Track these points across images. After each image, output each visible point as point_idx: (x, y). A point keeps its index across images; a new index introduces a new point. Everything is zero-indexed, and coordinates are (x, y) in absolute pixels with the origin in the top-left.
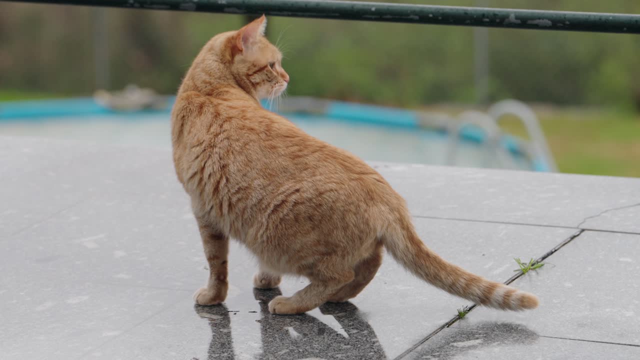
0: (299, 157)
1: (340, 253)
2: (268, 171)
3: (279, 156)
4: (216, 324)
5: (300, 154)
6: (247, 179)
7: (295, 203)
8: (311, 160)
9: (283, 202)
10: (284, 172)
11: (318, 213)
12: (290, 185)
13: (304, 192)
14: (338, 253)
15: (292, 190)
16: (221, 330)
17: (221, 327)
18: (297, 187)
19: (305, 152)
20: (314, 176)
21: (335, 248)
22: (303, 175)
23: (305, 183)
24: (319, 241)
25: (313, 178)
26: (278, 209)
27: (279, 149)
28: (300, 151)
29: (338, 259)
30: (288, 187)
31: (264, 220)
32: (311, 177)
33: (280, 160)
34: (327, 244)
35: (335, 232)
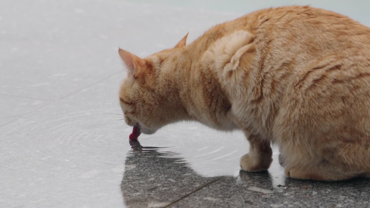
0: (345, 34)
1: (364, 143)
2: (312, 44)
3: (323, 31)
4: (266, 199)
5: (346, 31)
6: (290, 54)
7: (335, 79)
8: (356, 40)
9: (323, 77)
10: (328, 47)
11: (352, 96)
12: (331, 60)
13: (345, 70)
14: (362, 142)
15: (332, 65)
16: (271, 205)
17: (271, 202)
18: (338, 63)
19: (351, 31)
20: (357, 55)
21: (359, 137)
22: (346, 52)
23: (346, 60)
24: (345, 127)
25: (355, 57)
26: (316, 84)
27: (324, 25)
28: (346, 29)
29: (361, 148)
30: (329, 61)
31: (300, 97)
32: (353, 55)
33: (325, 35)
34: (353, 131)
35: (363, 120)
